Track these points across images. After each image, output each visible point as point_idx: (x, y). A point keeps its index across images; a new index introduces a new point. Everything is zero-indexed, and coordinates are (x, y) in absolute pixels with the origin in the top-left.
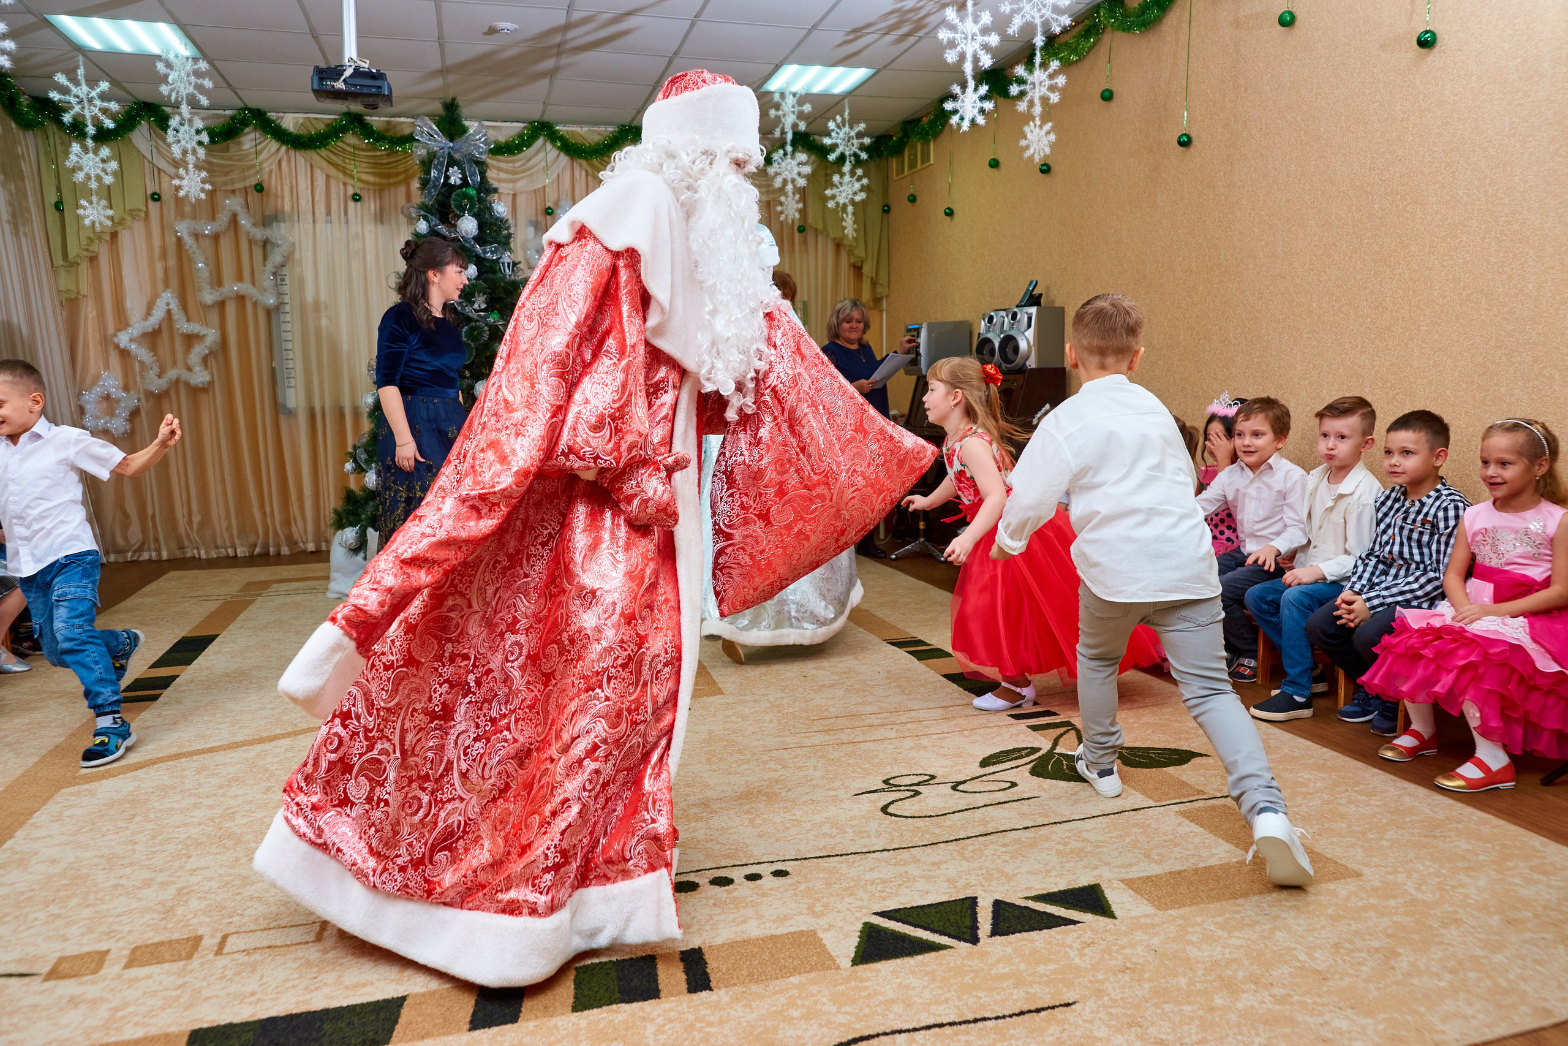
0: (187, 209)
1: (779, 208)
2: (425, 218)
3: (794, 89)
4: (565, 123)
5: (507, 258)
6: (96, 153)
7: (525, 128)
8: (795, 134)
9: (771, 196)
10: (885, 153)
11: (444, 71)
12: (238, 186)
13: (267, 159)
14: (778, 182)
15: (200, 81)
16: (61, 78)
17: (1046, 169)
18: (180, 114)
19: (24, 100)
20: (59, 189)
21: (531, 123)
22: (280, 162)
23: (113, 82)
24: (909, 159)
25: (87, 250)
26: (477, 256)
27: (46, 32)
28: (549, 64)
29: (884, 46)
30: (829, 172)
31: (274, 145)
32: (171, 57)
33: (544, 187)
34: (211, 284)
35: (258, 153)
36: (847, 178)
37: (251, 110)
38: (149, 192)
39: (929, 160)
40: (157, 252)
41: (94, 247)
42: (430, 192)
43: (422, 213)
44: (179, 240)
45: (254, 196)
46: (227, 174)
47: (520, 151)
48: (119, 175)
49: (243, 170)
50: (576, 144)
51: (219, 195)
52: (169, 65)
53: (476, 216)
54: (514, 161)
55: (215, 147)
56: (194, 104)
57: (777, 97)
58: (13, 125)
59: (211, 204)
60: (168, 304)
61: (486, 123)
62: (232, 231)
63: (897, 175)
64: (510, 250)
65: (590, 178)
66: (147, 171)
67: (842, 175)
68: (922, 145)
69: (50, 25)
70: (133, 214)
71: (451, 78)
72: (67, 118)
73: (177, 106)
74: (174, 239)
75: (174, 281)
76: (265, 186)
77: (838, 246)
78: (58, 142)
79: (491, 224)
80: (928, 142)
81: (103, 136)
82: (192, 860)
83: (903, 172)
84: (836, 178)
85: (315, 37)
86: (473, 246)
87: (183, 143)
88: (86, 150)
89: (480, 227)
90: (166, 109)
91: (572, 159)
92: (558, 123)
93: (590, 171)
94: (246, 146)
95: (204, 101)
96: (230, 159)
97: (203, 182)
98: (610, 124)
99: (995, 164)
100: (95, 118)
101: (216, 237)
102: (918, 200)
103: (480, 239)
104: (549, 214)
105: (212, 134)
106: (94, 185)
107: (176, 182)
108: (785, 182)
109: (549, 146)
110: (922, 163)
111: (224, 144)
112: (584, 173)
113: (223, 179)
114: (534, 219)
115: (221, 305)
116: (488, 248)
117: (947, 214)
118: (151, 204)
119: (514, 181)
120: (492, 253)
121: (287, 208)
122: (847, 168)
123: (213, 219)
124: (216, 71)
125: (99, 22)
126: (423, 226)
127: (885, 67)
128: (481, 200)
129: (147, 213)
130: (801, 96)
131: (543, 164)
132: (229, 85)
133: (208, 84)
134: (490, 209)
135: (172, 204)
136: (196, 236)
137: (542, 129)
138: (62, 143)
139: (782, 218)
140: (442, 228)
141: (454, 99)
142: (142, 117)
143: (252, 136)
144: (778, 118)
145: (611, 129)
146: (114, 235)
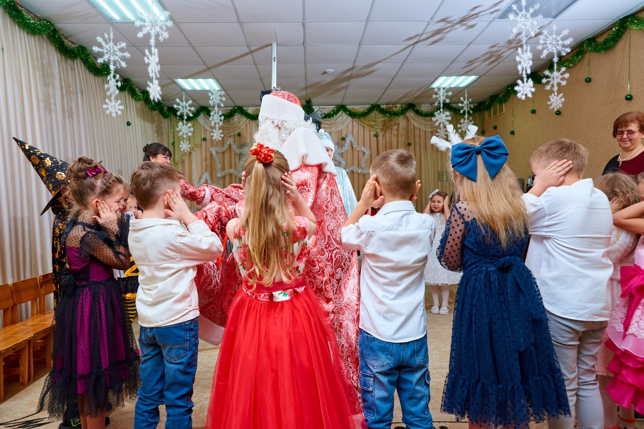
0: (215, 143)
3: (443, 86)
4: (350, 105)
6: (186, 125)
7: (335, 108)
8: (443, 104)
9: (433, 129)
10: (483, 110)
11: (306, 88)
12: (232, 134)
13: (242, 124)
14: (437, 124)
15: (222, 98)
16: (178, 100)
17: (558, 113)
18: (215, 110)
19: (165, 108)
20: (174, 138)
21: (338, 106)
22: (246, 125)
23: (193, 100)
24: (494, 111)
25: (181, 159)
27: (174, 85)
28: (345, 84)
29: (484, 67)
30: (458, 118)
31: (245, 119)
32: (212, 90)
33: (342, 130)
34: (221, 170)
35: (239, 122)
36: (466, 120)
37: (237, 107)
38: (202, 138)
39: (502, 111)
40: (204, 158)
41: (184, 158)
44: (211, 154)
45: (237, 138)
46: (228, 130)
47: (333, 116)
48: (193, 133)
49: (234, 128)
50: (354, 113)
51: (226, 138)
52: (212, 94)
54: (330, 121)
55: (225, 121)
56: (219, 106)
57: (436, 90)
58: (161, 117)
59: (223, 141)
60: (206, 177)
61: (321, 107)
62: (229, 151)
63: (488, 118)
65: (359, 125)
66: (202, 130)
67: (464, 119)
68: (499, 105)
69: (175, 82)
70: (197, 145)
71: (309, 91)
72: (178, 114)
73: (214, 107)
74: (209, 154)
75: (209, 169)
76: (241, 134)
78: (175, 122)
80: (502, 104)
81: (189, 119)
82: (206, 394)
83: (491, 116)
84: (462, 121)
85: (261, 80)
87: (215, 120)
88: (183, 124)
90: (210, 108)
91: (353, 118)
92: (348, 105)
93: (359, 123)
94: (235, 120)
95: (222, 105)
96: (230, 125)
97: (221, 134)
98: (368, 104)
99: (534, 112)
100: (187, 113)
101: (224, 153)
102: (498, 128)
104: (343, 140)
105: (225, 116)
106: (185, 136)
107: (212, 134)
108: (440, 124)
109: (344, 114)
110: (500, 112)
111: (228, 120)
112: (357, 124)
113: (227, 132)
115: (224, 177)
117: (511, 134)
118: (203, 142)
119: (330, 128)
121: (248, 142)
122: (466, 116)
123: (223, 146)
124: (227, 95)
125: (191, 80)
127: (483, 75)
129: (201, 145)
130: (447, 89)
131: (342, 121)
132: (231, 99)
133: (224, 99)
135: (210, 141)
136: (217, 152)
137: (342, 108)
138: (176, 122)
141: (310, 99)
142: (202, 112)
143: (238, 116)
144: (437, 99)
145: (368, 106)
146: (190, 153)
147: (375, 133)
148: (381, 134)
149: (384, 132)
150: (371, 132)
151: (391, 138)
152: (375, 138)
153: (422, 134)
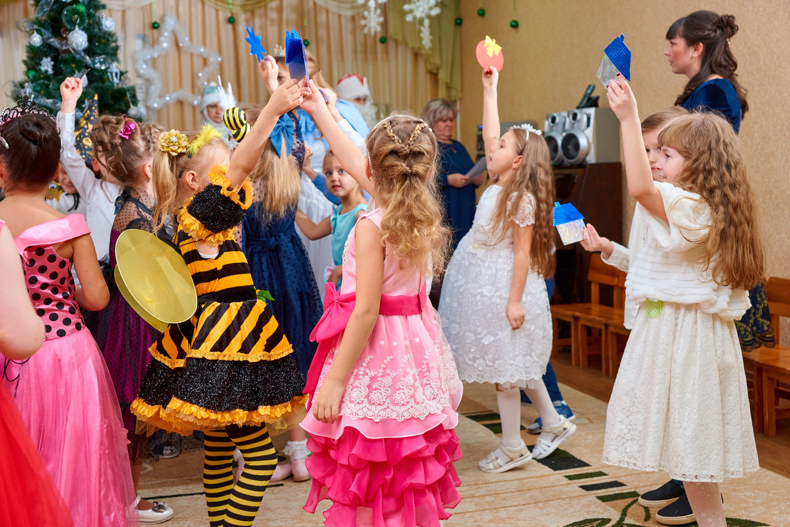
1: (363, 22)
2: (39, 32)
5: (115, 67)
9: (356, 11)
26: (87, 67)
33: (151, 5)
42: (42, 9)
43: (36, 27)
53: (86, 30)
64: (118, 61)
77: (416, 55)
79: (100, 37)
86: (83, 58)
89: (90, 40)
102: (487, 14)
103: (90, 51)
104: (155, 28)
114: (141, 32)
116: (97, 59)
117: (512, 26)
120: (101, 63)
126: (37, 39)
128: (90, 16)
134: (99, 24)
139: (366, 30)
140: (55, 42)
147: (229, 15)
148: (242, 18)
149: (249, 14)
150: (221, 13)
151: (264, 28)
152: (230, 26)
153: (333, 21)
